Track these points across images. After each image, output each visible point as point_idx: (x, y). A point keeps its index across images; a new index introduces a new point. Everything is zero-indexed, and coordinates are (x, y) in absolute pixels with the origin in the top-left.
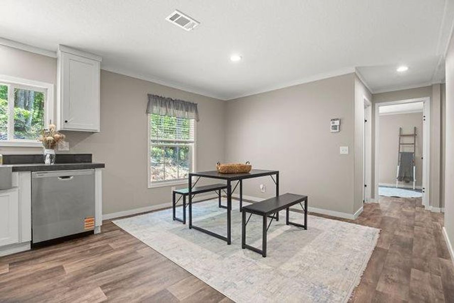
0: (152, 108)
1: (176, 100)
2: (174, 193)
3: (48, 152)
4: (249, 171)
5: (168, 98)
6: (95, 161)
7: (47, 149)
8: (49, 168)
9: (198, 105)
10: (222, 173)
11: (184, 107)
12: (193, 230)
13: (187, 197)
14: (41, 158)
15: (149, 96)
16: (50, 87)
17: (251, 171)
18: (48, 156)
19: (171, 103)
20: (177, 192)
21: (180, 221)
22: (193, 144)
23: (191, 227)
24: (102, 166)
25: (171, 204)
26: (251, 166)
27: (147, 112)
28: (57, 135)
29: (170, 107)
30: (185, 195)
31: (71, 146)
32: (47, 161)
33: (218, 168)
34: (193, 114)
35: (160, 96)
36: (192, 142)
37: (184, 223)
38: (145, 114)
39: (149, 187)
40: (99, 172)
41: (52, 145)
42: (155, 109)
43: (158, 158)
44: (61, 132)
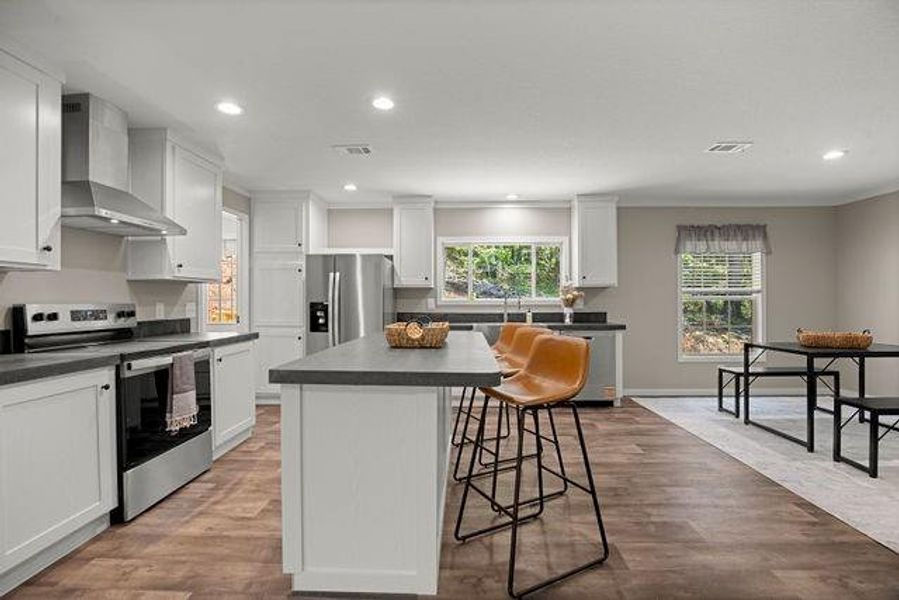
0: (685, 245)
1: (724, 226)
2: (721, 371)
3: (568, 311)
4: (868, 346)
5: (710, 226)
6: (610, 321)
7: (566, 306)
8: (568, 328)
9: (768, 228)
10: (805, 346)
11: (739, 234)
12: (750, 426)
13: (742, 379)
14: (561, 317)
15: (680, 229)
16: (566, 240)
17: (871, 346)
18: (568, 315)
19: (717, 232)
20: (725, 371)
21: (730, 412)
22: (760, 295)
23: (747, 421)
24: (623, 327)
25: (716, 391)
26: (870, 338)
27: (677, 252)
28: (575, 293)
29: (713, 240)
30: (738, 375)
31: (585, 304)
32: (568, 321)
33: (798, 338)
34: (759, 243)
35: (696, 225)
36: (758, 292)
37: (737, 416)
38: (673, 256)
39: (680, 360)
40: (619, 334)
41: (570, 303)
42: (689, 245)
43: (691, 316)
44: (578, 289)
